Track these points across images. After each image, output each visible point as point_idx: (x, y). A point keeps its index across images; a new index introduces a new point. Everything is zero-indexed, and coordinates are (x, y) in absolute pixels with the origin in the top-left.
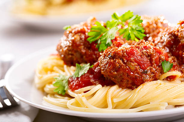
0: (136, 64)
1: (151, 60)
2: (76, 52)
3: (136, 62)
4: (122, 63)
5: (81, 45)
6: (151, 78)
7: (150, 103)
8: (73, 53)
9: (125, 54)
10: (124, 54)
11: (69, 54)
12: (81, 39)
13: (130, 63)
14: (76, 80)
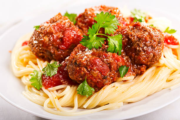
0: (98, 72)
1: (110, 67)
2: (46, 51)
3: (98, 70)
4: (86, 72)
5: (50, 46)
6: (110, 81)
7: (109, 104)
8: (44, 51)
9: (89, 63)
10: (87, 63)
11: (40, 53)
12: (49, 40)
13: (93, 72)
14: (48, 79)
